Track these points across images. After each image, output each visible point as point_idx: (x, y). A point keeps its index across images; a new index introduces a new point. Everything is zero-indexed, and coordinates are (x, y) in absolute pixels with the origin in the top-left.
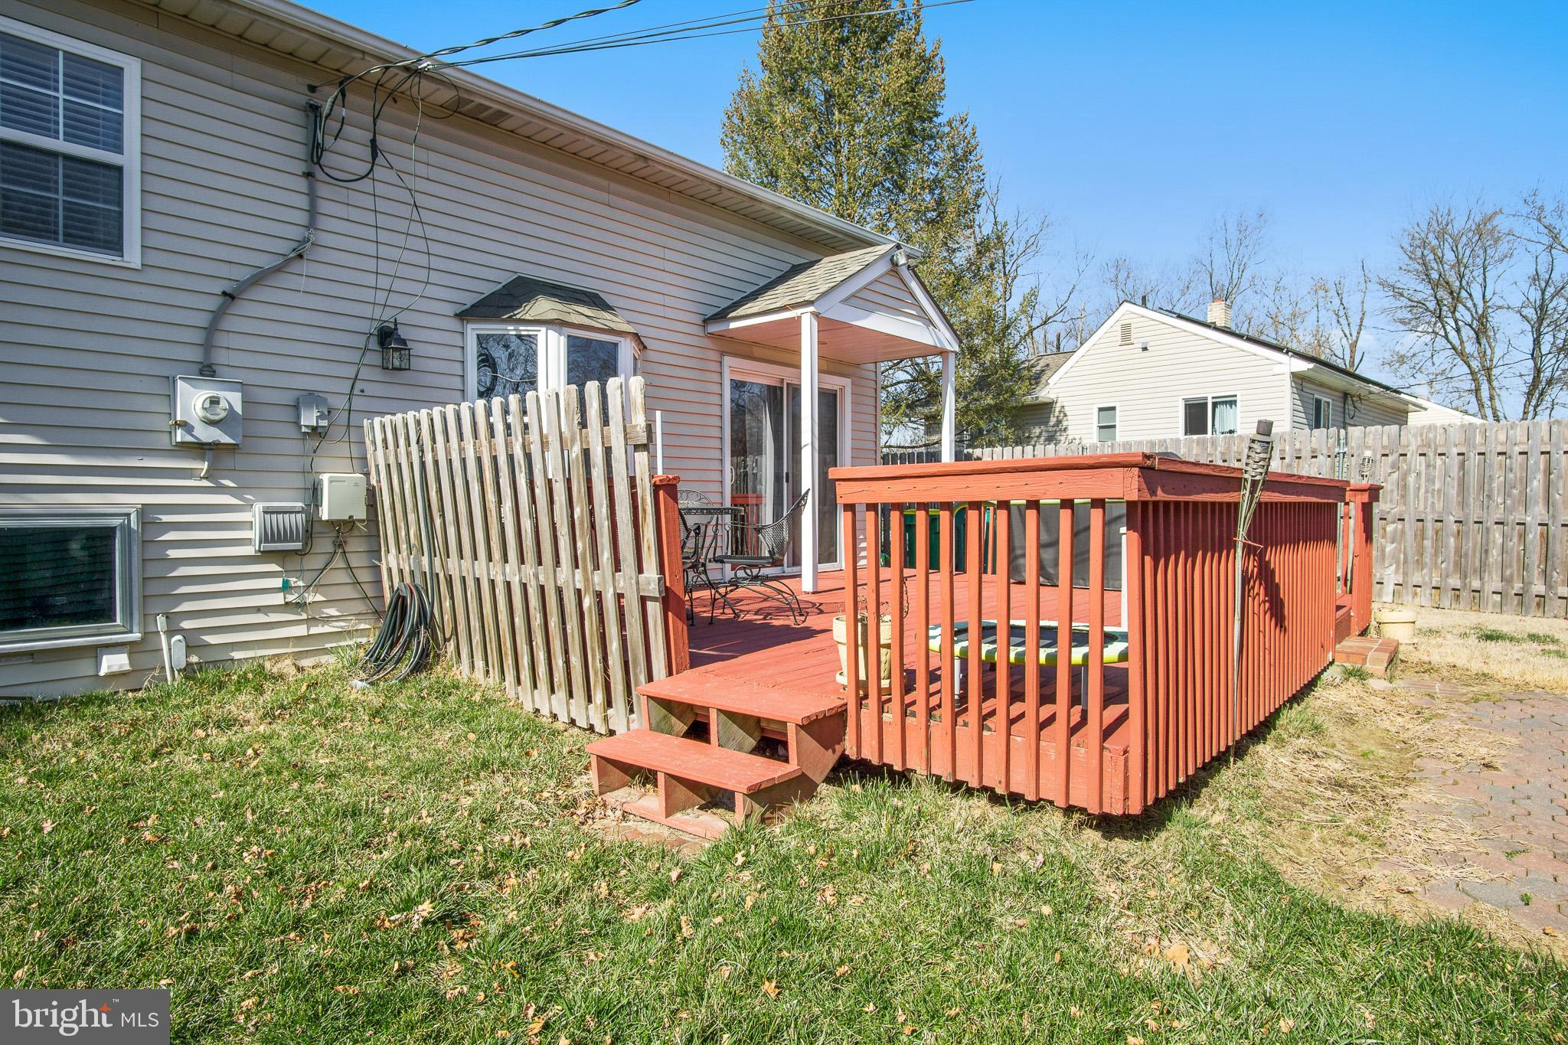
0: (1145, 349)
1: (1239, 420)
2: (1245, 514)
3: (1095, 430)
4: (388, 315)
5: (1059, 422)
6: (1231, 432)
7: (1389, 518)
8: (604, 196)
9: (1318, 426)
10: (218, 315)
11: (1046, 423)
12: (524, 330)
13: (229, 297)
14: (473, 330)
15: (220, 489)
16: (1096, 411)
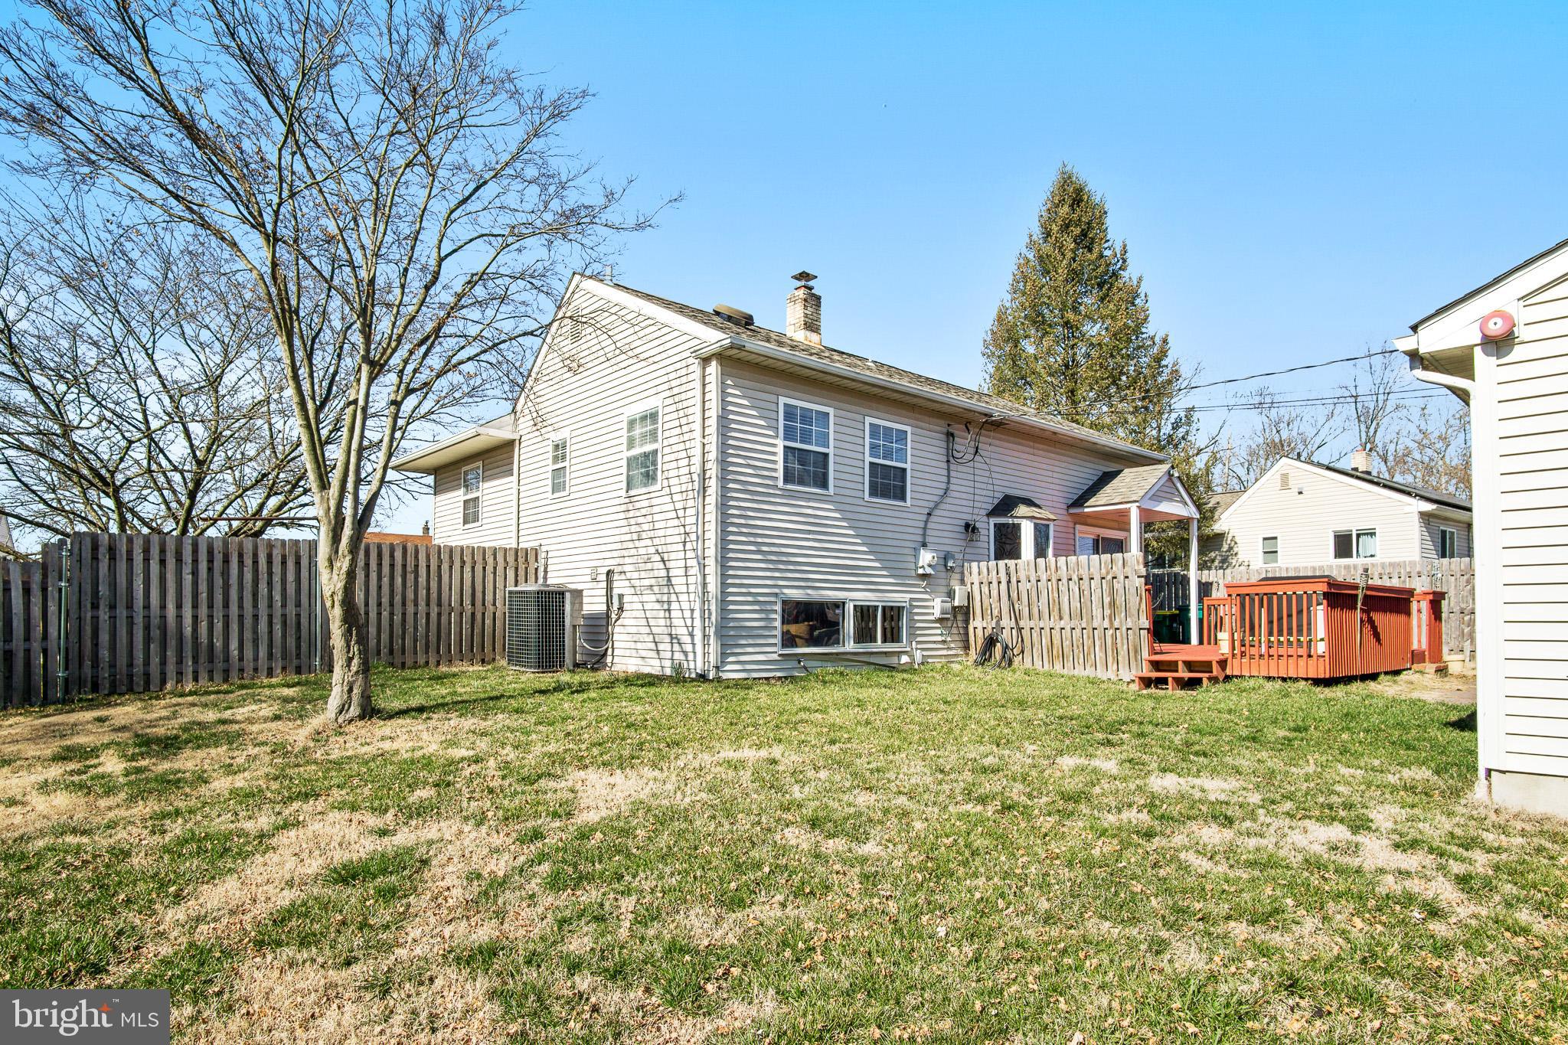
0: (1300, 493)
1: (1378, 548)
2: (1360, 597)
3: (1261, 555)
4: (968, 517)
5: (1231, 548)
6: (1372, 556)
7: (1466, 612)
8: (1031, 450)
9: (1444, 556)
10: (926, 522)
11: (1219, 549)
12: (1016, 521)
13: (929, 514)
14: (993, 521)
15: (926, 592)
16: (1261, 540)
